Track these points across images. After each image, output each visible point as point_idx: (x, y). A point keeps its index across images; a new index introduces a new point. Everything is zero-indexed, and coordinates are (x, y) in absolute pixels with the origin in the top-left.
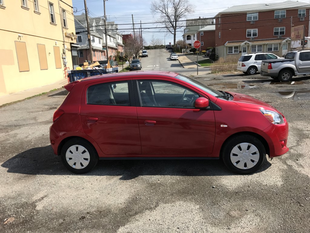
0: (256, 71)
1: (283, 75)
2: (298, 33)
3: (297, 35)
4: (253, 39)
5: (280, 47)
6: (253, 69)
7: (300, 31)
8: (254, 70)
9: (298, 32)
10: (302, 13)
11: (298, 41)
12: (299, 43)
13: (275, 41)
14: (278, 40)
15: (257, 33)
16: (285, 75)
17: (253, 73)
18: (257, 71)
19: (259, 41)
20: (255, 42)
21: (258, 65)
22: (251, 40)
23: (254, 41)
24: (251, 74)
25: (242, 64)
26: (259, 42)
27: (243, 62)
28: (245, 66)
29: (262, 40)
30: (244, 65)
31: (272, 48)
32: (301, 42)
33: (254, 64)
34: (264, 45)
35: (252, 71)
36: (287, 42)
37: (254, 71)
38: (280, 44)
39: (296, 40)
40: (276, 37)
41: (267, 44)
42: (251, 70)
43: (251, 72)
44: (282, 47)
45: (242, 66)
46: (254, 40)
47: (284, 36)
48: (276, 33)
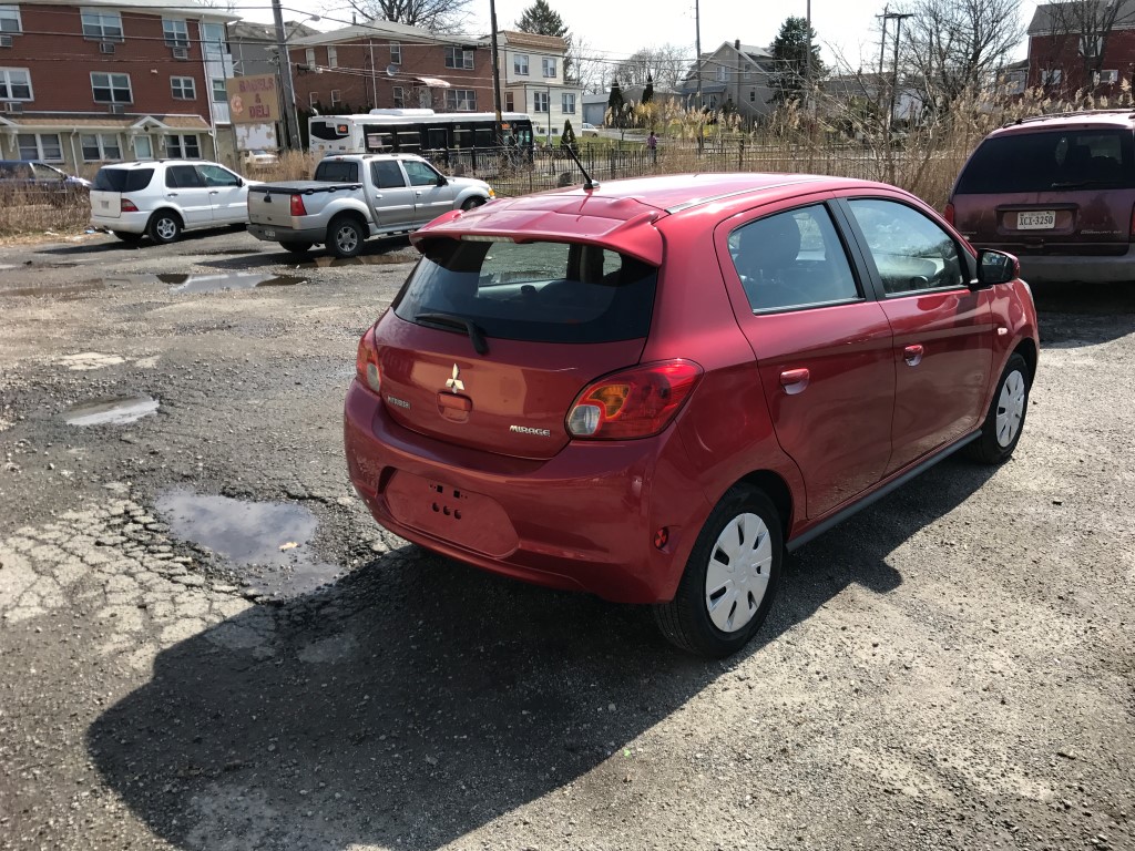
0: (178, 230)
1: (340, 236)
2: (258, 100)
3: (255, 104)
4: (16, 107)
5: (125, 146)
6: (168, 222)
7: (262, 95)
8: (172, 224)
9: (257, 95)
10: (175, 32)
11: (263, 126)
12: (269, 135)
13: (104, 121)
14: (115, 122)
15: (29, 84)
16: (344, 235)
17: (168, 235)
18: (183, 227)
19: (44, 116)
20: (29, 121)
21: (181, 205)
22: (11, 112)
23: (24, 116)
24: (161, 242)
25: (123, 201)
26: (46, 121)
27: (126, 195)
28: (136, 209)
29: (57, 117)
30: (128, 204)
31: (97, 149)
32: (274, 131)
33: (167, 200)
34: (68, 134)
35: (167, 229)
36: (146, 129)
37: (172, 229)
38: (124, 135)
39: (252, 123)
40: (105, 108)
41: (77, 134)
42: (161, 224)
43: (161, 232)
44: (133, 147)
45: (124, 209)
46: (20, 112)
47: (132, 106)
48: (103, 94)
